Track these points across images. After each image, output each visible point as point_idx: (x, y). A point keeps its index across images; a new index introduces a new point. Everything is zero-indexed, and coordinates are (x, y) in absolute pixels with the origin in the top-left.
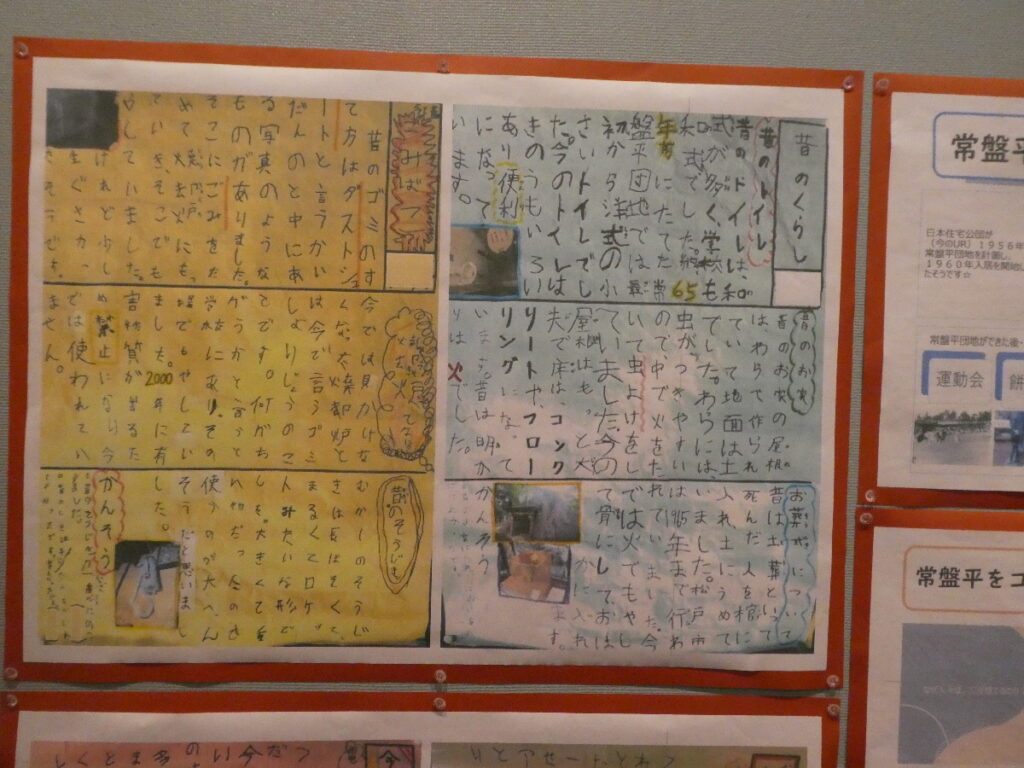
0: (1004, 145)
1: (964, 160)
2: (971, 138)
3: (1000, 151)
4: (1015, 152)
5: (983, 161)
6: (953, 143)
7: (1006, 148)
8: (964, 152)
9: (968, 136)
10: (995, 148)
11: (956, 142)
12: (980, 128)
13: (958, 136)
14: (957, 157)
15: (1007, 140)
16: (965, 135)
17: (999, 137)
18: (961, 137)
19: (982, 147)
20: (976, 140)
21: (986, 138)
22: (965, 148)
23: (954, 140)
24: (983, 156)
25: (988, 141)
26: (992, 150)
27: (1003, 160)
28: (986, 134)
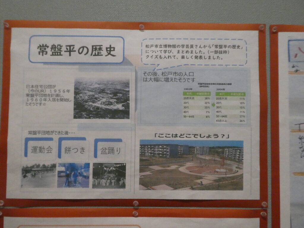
0: (61, 48)
1: (43, 55)
2: (46, 46)
3: (59, 51)
4: (65, 51)
5: (51, 55)
6: (38, 48)
7: (61, 50)
8: (43, 52)
9: (44, 45)
10: (57, 49)
11: (39, 48)
12: (50, 42)
13: (40, 45)
14: (39, 54)
15: (62, 46)
16: (43, 45)
17: (58, 45)
18: (42, 45)
19: (50, 49)
20: (48, 47)
21: (52, 46)
22: (43, 50)
23: (38, 47)
24: (51, 53)
25: (53, 47)
26: (55, 50)
27: (60, 55)
28: (52, 44)
